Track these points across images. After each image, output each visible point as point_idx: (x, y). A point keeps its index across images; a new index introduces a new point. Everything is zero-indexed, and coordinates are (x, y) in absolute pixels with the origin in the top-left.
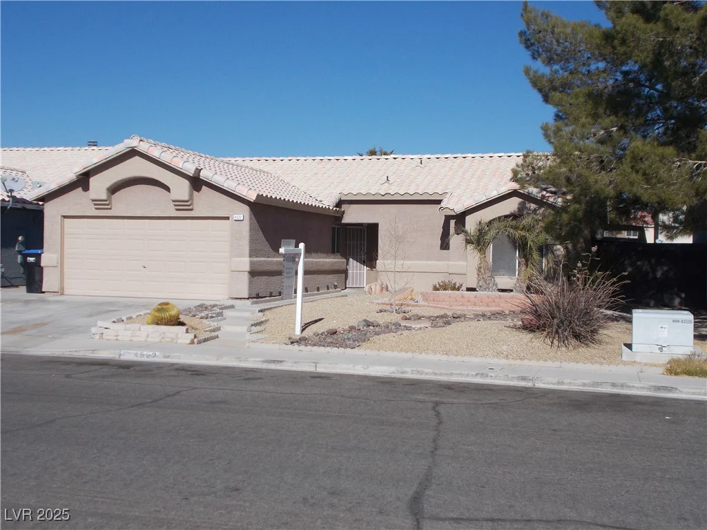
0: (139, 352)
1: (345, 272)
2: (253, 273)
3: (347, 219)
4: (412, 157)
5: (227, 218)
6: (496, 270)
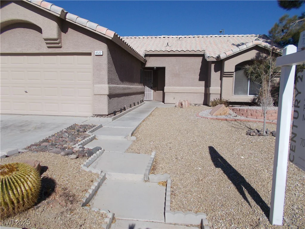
1: (143, 93)
2: (111, 96)
3: (148, 65)
4: (173, 37)
5: (90, 54)
6: (236, 91)
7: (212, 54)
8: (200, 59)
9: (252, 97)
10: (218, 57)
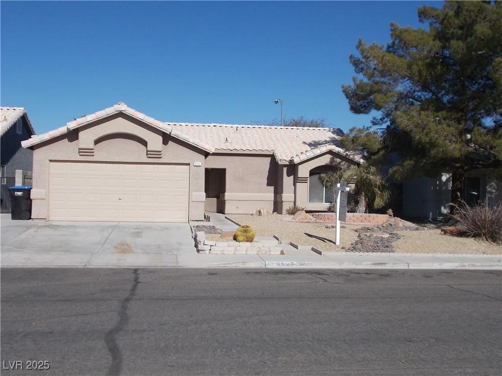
0: (281, 262)
5: (189, 164)
6: (311, 199)
7: (283, 157)
8: (269, 159)
9: (328, 205)
10: (291, 161)
